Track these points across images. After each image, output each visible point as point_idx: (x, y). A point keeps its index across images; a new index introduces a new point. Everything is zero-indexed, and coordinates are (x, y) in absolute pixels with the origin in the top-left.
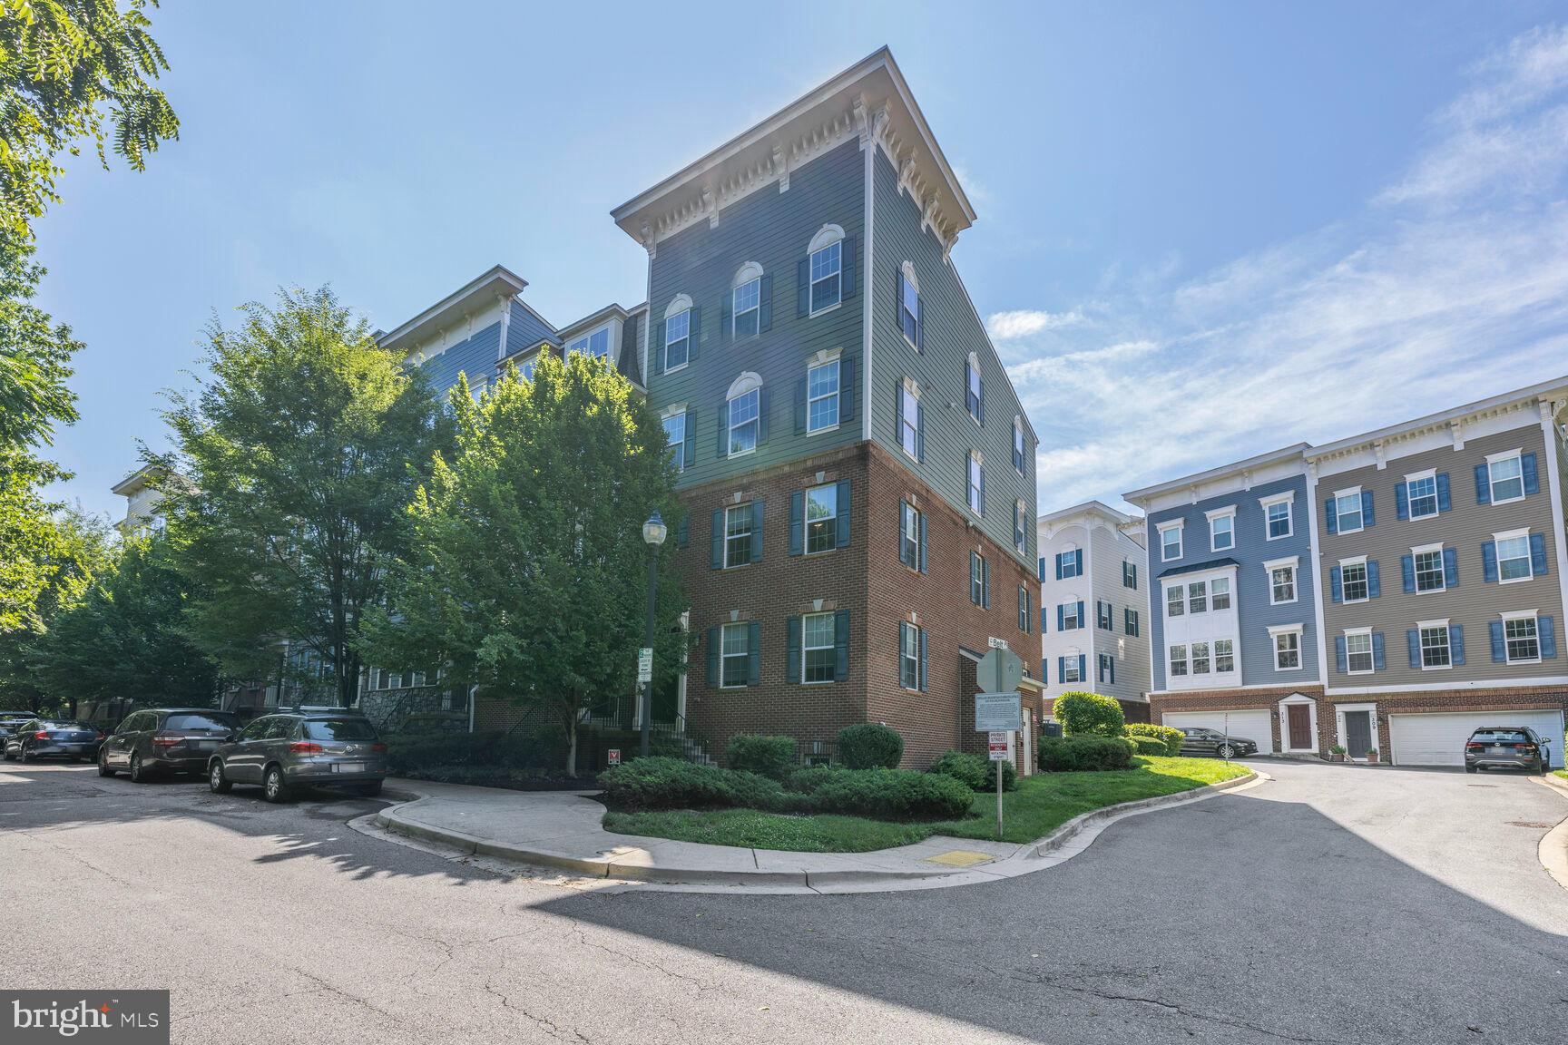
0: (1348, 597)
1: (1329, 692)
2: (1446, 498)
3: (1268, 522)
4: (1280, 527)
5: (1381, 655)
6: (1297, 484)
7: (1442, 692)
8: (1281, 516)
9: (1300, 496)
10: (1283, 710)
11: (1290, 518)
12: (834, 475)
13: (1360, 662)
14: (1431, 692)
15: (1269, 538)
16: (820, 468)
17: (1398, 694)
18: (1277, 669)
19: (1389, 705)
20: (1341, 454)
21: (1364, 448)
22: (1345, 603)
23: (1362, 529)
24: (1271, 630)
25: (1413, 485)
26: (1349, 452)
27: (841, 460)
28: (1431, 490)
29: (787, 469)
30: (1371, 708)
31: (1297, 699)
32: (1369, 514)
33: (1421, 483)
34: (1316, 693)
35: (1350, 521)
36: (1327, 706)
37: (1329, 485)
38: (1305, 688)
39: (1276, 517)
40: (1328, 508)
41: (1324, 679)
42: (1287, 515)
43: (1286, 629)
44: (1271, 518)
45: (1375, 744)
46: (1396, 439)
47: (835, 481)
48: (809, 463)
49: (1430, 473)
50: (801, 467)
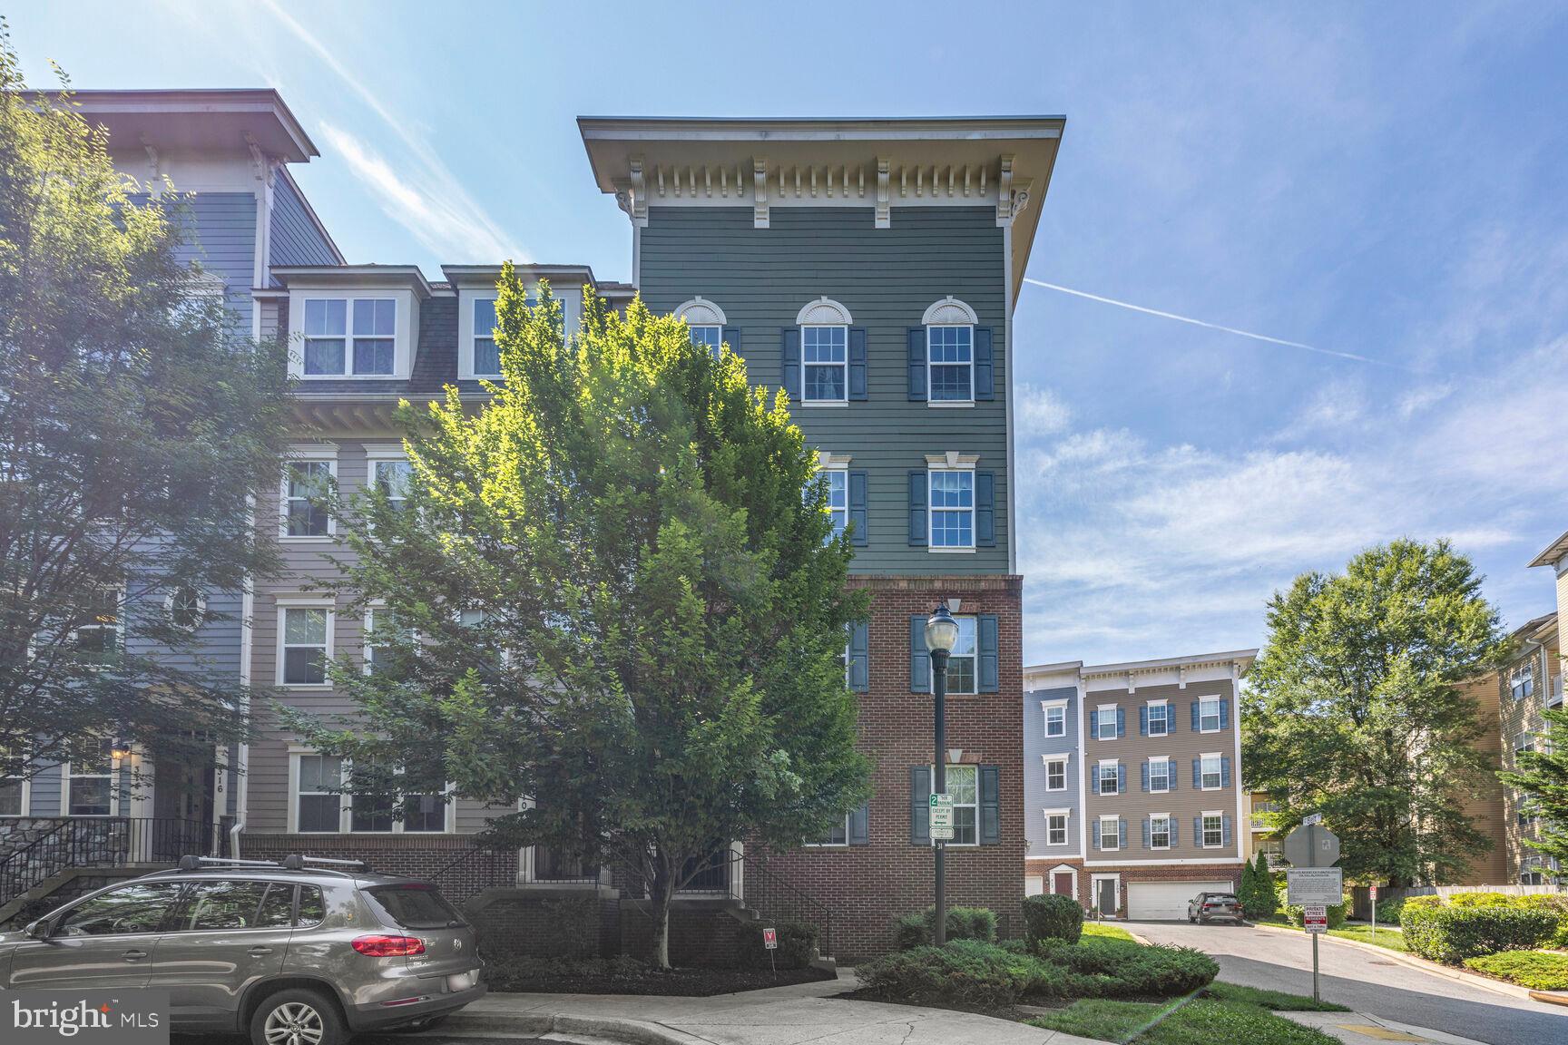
0: (1104, 790)
1: (1087, 864)
2: (1172, 723)
3: (1046, 722)
4: (1055, 728)
5: (1125, 838)
6: (1070, 693)
7: (1164, 866)
8: (1058, 718)
9: (1072, 704)
10: (1052, 877)
11: (1064, 721)
12: (975, 606)
13: (1110, 841)
14: (1156, 866)
15: (1047, 736)
16: (954, 594)
17: (1135, 867)
18: (1049, 844)
19: (1130, 875)
20: (1104, 675)
21: (1121, 674)
22: (1102, 794)
23: (1115, 738)
24: (1047, 812)
25: (1152, 709)
26: (1110, 675)
27: (984, 591)
28: (1163, 716)
29: (903, 585)
30: (1116, 877)
31: (1063, 869)
32: (1122, 726)
33: (1157, 708)
34: (1077, 864)
35: (1108, 730)
36: (1085, 874)
37: (1094, 699)
38: (1070, 860)
39: (1053, 719)
40: (1092, 717)
41: (1083, 855)
42: (1061, 718)
43: (1057, 812)
44: (1049, 719)
45: (1118, 905)
46: (1142, 672)
47: (976, 614)
48: (938, 585)
49: (1163, 702)
50: (926, 587)
